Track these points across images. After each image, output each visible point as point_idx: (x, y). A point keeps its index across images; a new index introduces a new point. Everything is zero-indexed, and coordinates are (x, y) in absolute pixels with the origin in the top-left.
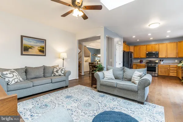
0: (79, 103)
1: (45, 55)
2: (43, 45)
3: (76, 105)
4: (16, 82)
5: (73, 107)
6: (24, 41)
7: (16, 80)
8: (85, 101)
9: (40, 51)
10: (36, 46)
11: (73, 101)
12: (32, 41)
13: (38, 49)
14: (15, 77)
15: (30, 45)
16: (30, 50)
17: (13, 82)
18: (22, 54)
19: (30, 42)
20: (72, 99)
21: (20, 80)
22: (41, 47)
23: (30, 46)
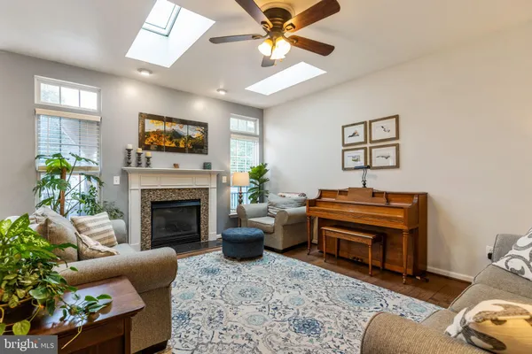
0: (268, 298)
3: (277, 296)
5: (284, 292)
8: (252, 303)
11: (286, 307)
20: (291, 314)
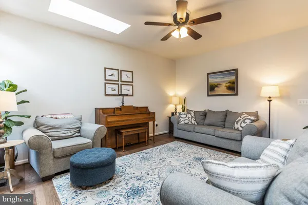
1: (237, 94)
2: (233, 78)
4: (186, 124)
6: (209, 79)
7: (186, 122)
9: (229, 88)
10: (224, 82)
12: (218, 76)
13: (226, 86)
14: (187, 118)
15: (216, 82)
16: (216, 89)
17: (183, 122)
18: (208, 95)
19: (216, 78)
21: (191, 123)
22: (230, 82)
23: (216, 84)
